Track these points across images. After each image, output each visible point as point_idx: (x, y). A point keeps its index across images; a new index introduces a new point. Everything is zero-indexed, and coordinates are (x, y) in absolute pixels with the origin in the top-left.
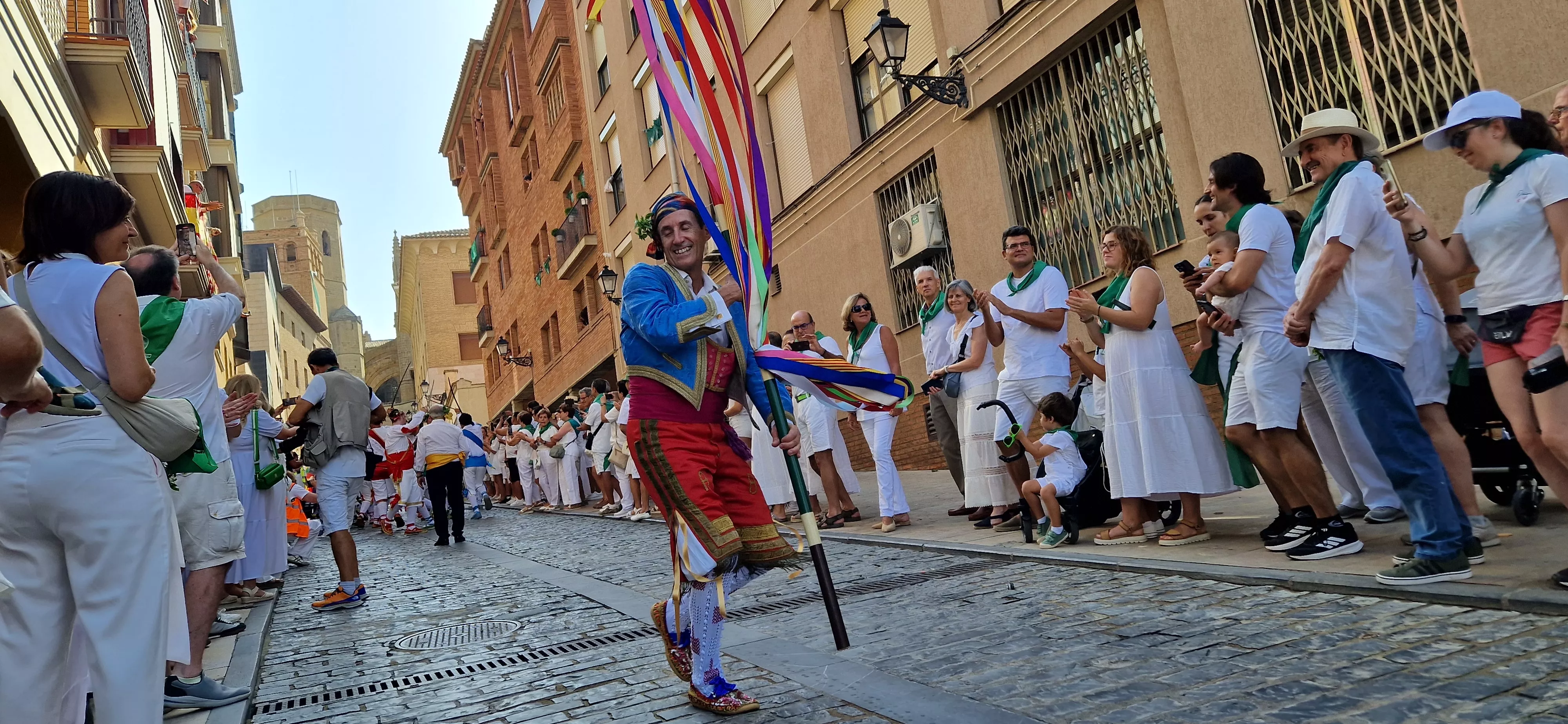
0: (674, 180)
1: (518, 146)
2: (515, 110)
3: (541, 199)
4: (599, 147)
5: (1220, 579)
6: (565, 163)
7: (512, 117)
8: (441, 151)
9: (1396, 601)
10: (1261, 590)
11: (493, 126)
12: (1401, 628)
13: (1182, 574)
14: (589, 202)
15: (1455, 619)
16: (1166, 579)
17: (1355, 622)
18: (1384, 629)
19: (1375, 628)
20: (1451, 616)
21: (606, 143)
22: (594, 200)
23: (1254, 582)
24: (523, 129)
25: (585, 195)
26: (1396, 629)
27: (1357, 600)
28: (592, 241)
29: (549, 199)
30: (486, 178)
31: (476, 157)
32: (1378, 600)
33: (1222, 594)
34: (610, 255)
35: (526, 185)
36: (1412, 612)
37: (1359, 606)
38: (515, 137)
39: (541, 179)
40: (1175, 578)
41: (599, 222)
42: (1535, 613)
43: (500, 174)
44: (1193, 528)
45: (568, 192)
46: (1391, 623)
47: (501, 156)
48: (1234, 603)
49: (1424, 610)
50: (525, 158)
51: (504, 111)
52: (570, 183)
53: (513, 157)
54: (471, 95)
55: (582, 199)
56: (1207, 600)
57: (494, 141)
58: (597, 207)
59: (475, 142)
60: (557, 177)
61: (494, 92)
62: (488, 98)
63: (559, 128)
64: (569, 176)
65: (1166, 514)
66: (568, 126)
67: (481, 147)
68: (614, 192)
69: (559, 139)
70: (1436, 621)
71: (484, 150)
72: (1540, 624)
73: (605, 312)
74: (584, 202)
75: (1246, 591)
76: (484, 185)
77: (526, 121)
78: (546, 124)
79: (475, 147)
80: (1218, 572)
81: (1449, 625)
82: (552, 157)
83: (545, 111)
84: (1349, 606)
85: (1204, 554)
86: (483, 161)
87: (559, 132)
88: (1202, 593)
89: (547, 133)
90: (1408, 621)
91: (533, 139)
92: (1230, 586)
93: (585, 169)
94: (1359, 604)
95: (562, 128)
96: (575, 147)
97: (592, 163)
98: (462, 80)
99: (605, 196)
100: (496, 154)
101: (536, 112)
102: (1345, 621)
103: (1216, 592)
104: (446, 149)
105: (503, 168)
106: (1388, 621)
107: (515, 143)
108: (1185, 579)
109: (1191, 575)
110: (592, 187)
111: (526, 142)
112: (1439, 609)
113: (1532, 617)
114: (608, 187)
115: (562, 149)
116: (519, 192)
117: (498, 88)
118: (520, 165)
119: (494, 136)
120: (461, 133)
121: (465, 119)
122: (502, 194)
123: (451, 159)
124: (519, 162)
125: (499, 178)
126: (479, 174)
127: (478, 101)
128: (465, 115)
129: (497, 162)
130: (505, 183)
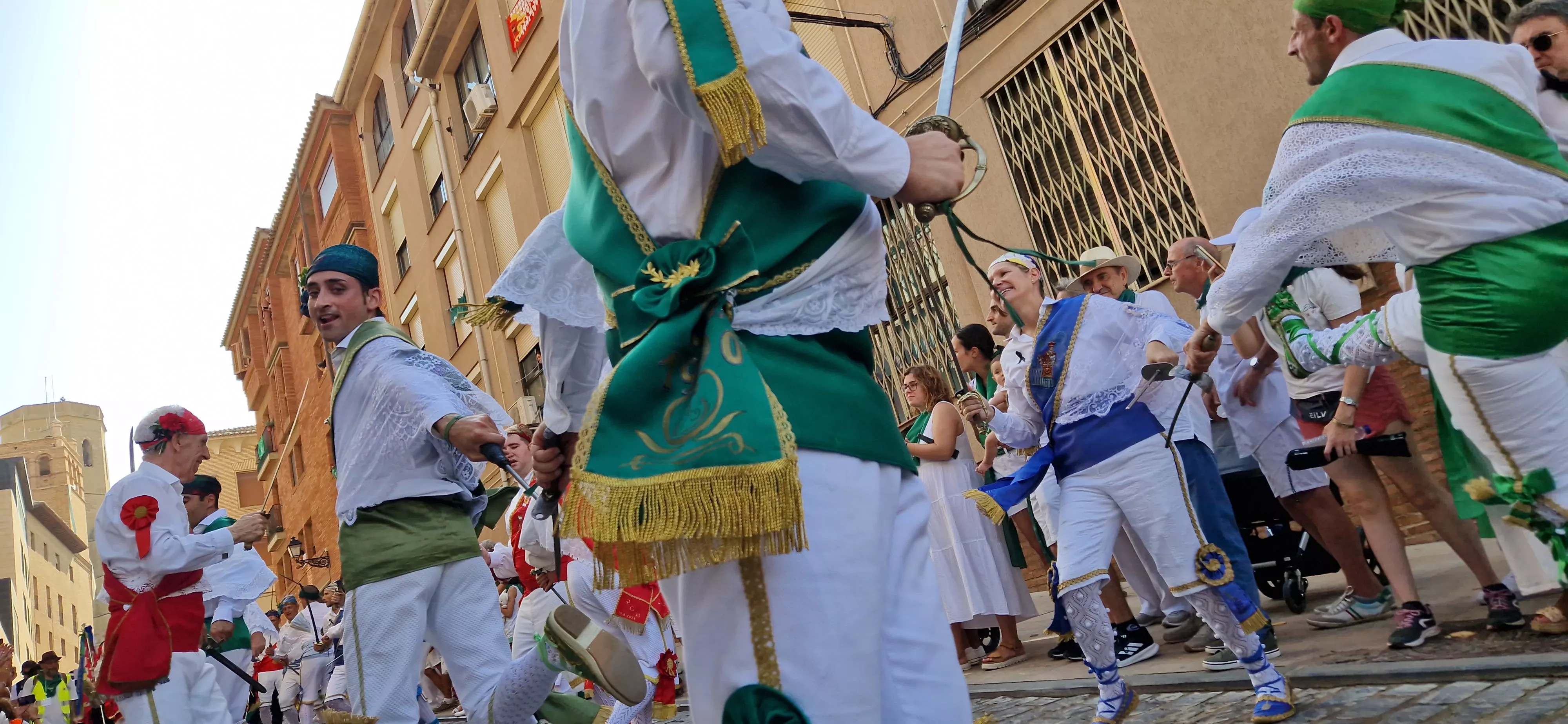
0: (482, 357)
5: (1040, 695)
8: (224, 343)
9: (1196, 693)
10: (1078, 700)
11: (283, 314)
12: (1203, 716)
13: (1005, 694)
15: (1247, 702)
16: (991, 702)
17: (1163, 717)
18: (1190, 718)
19: (1181, 718)
20: (1244, 700)
21: (407, 325)
23: (1071, 693)
26: (1199, 718)
27: (1163, 697)
30: (274, 369)
31: (264, 349)
32: (1181, 694)
33: (1043, 708)
36: (1210, 701)
37: (1165, 703)
40: (999, 699)
42: (1314, 688)
43: (291, 363)
44: (1012, 649)
46: (1194, 713)
47: (292, 346)
48: (1054, 715)
49: (1220, 698)
53: (305, 345)
54: (257, 284)
56: (1029, 714)
57: (283, 329)
59: (262, 333)
61: (283, 280)
62: (276, 286)
65: (987, 641)
67: (268, 337)
70: (1231, 706)
71: (272, 340)
72: (1319, 696)
75: (1065, 702)
76: (273, 377)
79: (262, 338)
80: (1037, 688)
81: (1243, 708)
84: (1156, 704)
85: (1023, 674)
86: (271, 352)
88: (1024, 709)
90: (1208, 709)
92: (1050, 700)
94: (1167, 700)
98: (247, 269)
100: (286, 344)
102: (1154, 716)
103: (1037, 707)
104: (229, 341)
105: (294, 357)
106: (1191, 711)
108: (1008, 699)
109: (1014, 695)
112: (1233, 695)
113: (1311, 691)
116: (313, 381)
117: (287, 275)
118: (313, 352)
119: (284, 325)
120: (246, 324)
121: (250, 309)
122: (293, 384)
123: (234, 352)
124: (313, 348)
125: (289, 368)
126: (266, 366)
127: (264, 290)
128: (251, 305)
129: (287, 352)
130: (296, 373)
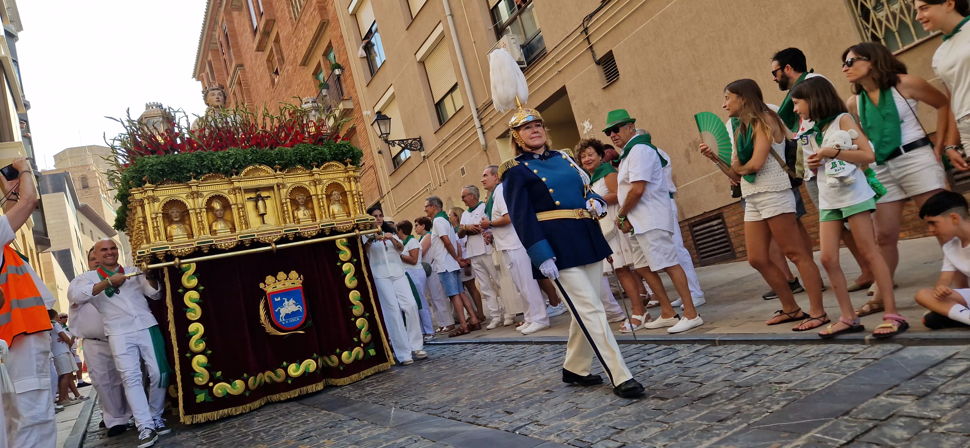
0: (448, 12)
1: (263, 51)
2: (259, 18)
3: (289, 87)
4: (349, 20)
6: (313, 44)
7: (255, 24)
8: (194, 76)
11: (237, 43)
14: (342, 72)
21: (354, 15)
22: (346, 69)
24: (266, 33)
25: (338, 66)
28: (349, 105)
29: (299, 85)
30: (235, 87)
31: (225, 73)
34: (369, 113)
35: (273, 81)
38: (261, 42)
39: (288, 71)
41: (354, 87)
43: (248, 80)
45: (316, 74)
47: (247, 66)
50: (269, 60)
51: (247, 24)
52: (319, 64)
53: (258, 62)
54: (216, 23)
55: (336, 70)
57: (239, 54)
58: (351, 74)
59: (223, 61)
60: (305, 63)
61: (235, 14)
62: (231, 21)
63: (305, 15)
64: (318, 57)
66: (314, 10)
67: (228, 63)
68: (367, 57)
69: (305, 25)
71: (231, 65)
73: (367, 166)
74: (337, 72)
76: (234, 94)
77: (270, 23)
78: (291, 18)
79: (223, 65)
82: (300, 44)
83: (288, 7)
86: (231, 73)
87: (306, 19)
89: (292, 25)
91: (277, 40)
93: (334, 45)
95: (309, 14)
96: (323, 26)
97: (342, 37)
98: (207, 9)
99: (359, 61)
100: (242, 65)
101: (278, 15)
104: (198, 75)
105: (249, 75)
107: (260, 48)
110: (344, 58)
111: (270, 44)
114: (362, 52)
115: (309, 34)
116: (267, 89)
117: (239, 9)
118: (266, 65)
119: (239, 51)
120: (210, 57)
121: (212, 45)
122: (250, 96)
123: (202, 81)
124: (265, 62)
125: (247, 84)
126: (228, 86)
127: (222, 26)
128: (212, 42)
129: (244, 71)
130: (253, 86)
